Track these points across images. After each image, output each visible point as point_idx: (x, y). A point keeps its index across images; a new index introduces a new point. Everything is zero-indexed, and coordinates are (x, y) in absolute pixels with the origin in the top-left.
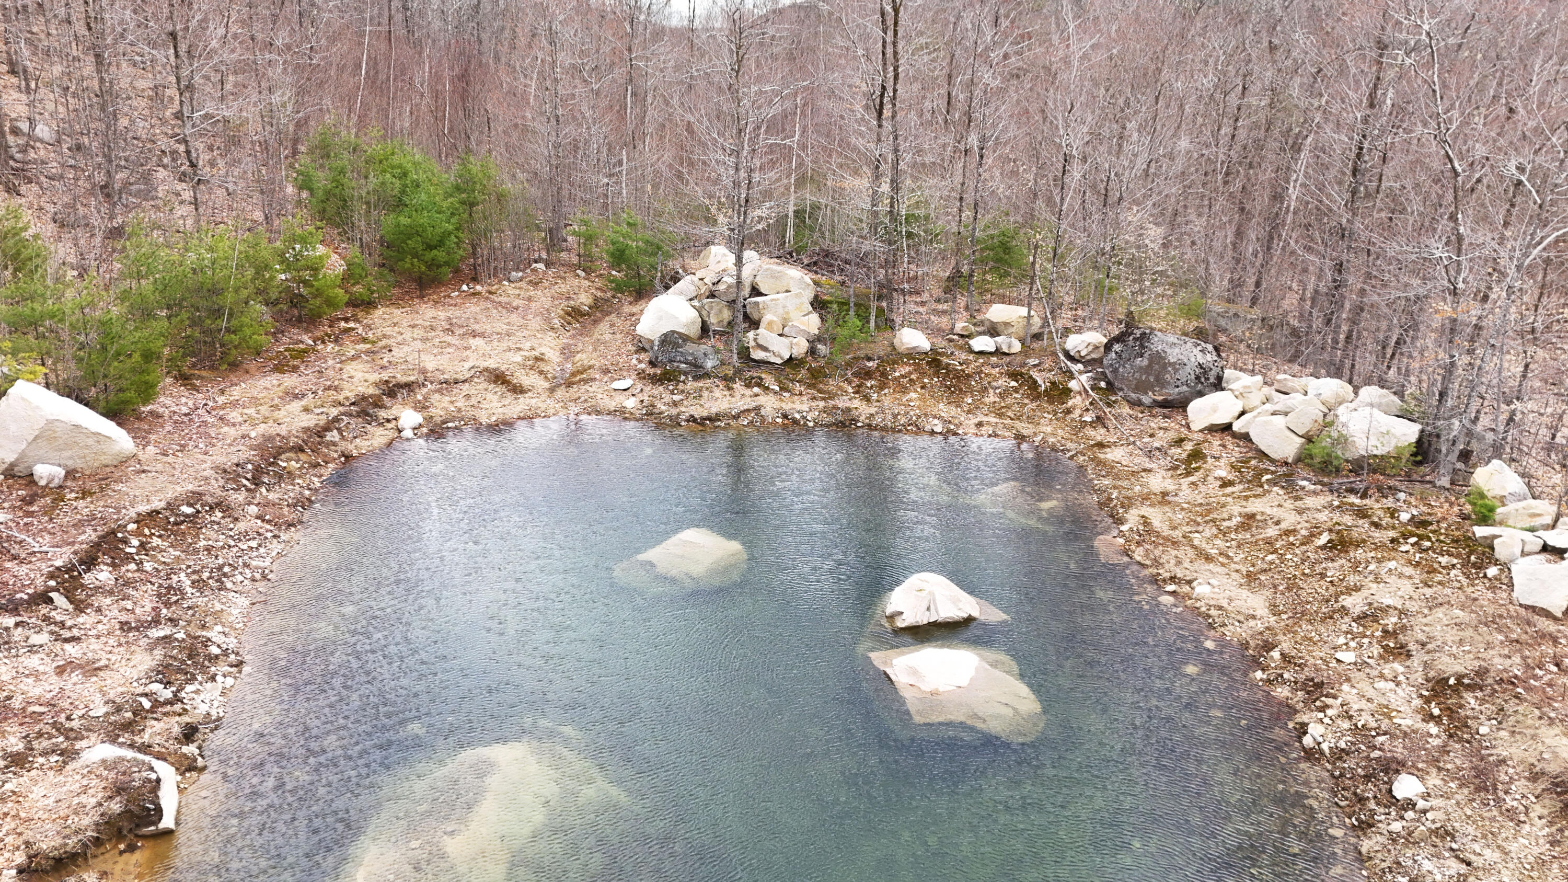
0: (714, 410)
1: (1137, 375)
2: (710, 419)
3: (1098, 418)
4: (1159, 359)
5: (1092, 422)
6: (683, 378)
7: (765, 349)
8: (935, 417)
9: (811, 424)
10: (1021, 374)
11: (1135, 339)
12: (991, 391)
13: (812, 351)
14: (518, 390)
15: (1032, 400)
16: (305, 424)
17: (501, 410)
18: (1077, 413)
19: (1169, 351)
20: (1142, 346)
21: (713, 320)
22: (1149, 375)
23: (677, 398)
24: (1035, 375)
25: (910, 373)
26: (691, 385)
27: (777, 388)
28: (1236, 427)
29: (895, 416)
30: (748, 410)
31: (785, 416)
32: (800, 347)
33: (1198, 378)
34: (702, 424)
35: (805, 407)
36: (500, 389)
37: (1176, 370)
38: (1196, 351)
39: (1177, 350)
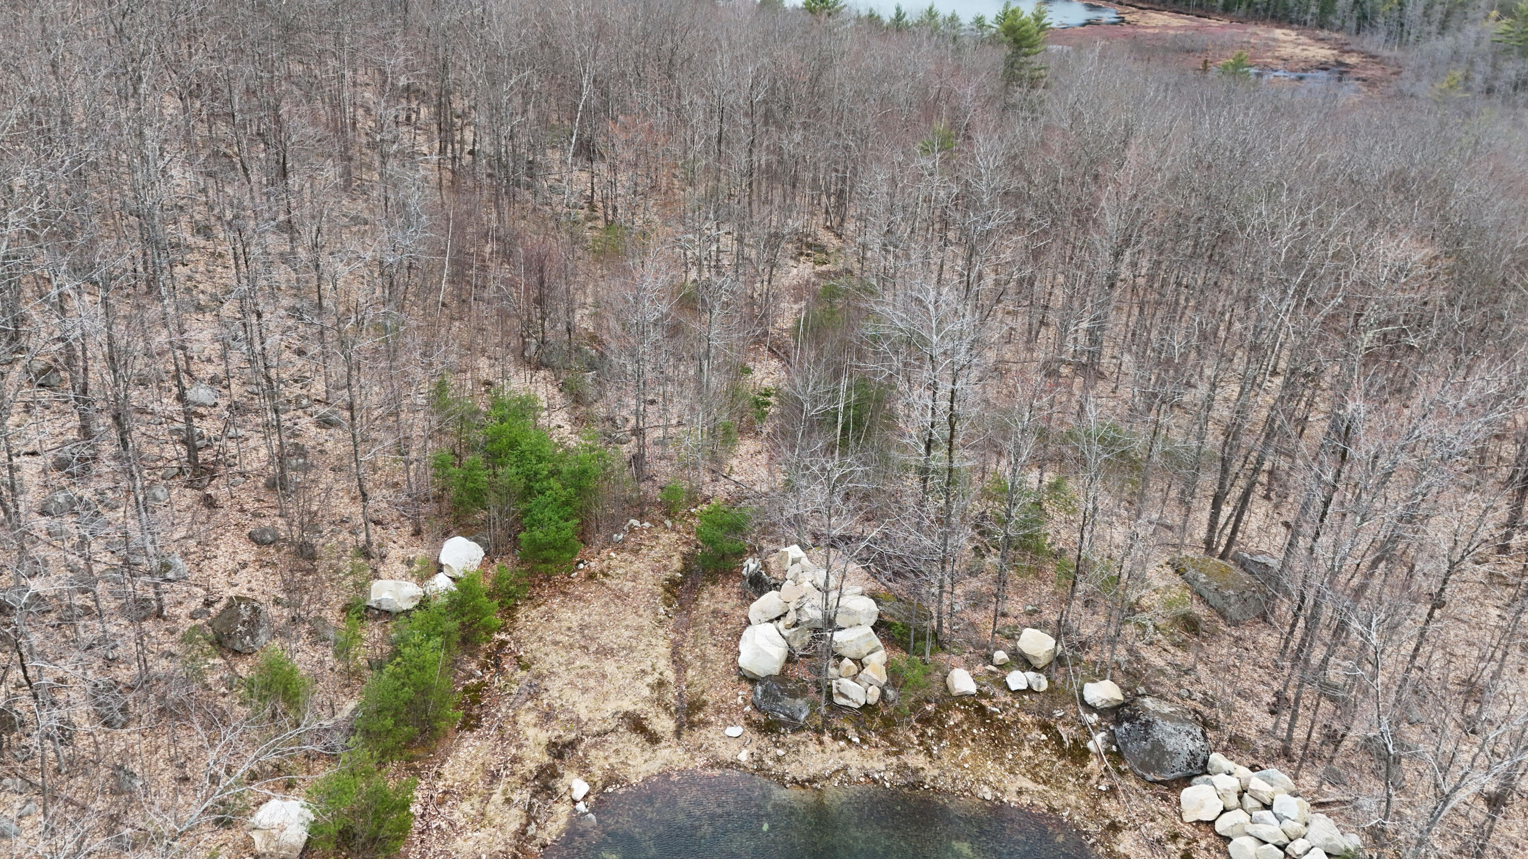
0: (812, 771)
1: (1142, 755)
2: (808, 781)
3: (1111, 787)
4: (1158, 746)
5: (1107, 791)
6: (783, 730)
7: (846, 697)
8: (985, 783)
9: (888, 785)
10: (1050, 727)
11: (1141, 724)
12: (1026, 743)
13: (883, 695)
14: (654, 739)
15: (1059, 758)
17: (645, 767)
18: (1095, 778)
19: (1167, 740)
20: (1146, 732)
21: (796, 645)
22: (1151, 758)
23: (781, 752)
24: (1060, 728)
25: (962, 722)
26: (790, 738)
27: (857, 740)
28: (1219, 827)
29: (954, 781)
30: (838, 771)
31: (867, 775)
32: (874, 695)
33: (1189, 765)
34: (804, 787)
35: (882, 767)
36: (639, 739)
37: (1172, 758)
38: (1188, 740)
39: (1173, 740)
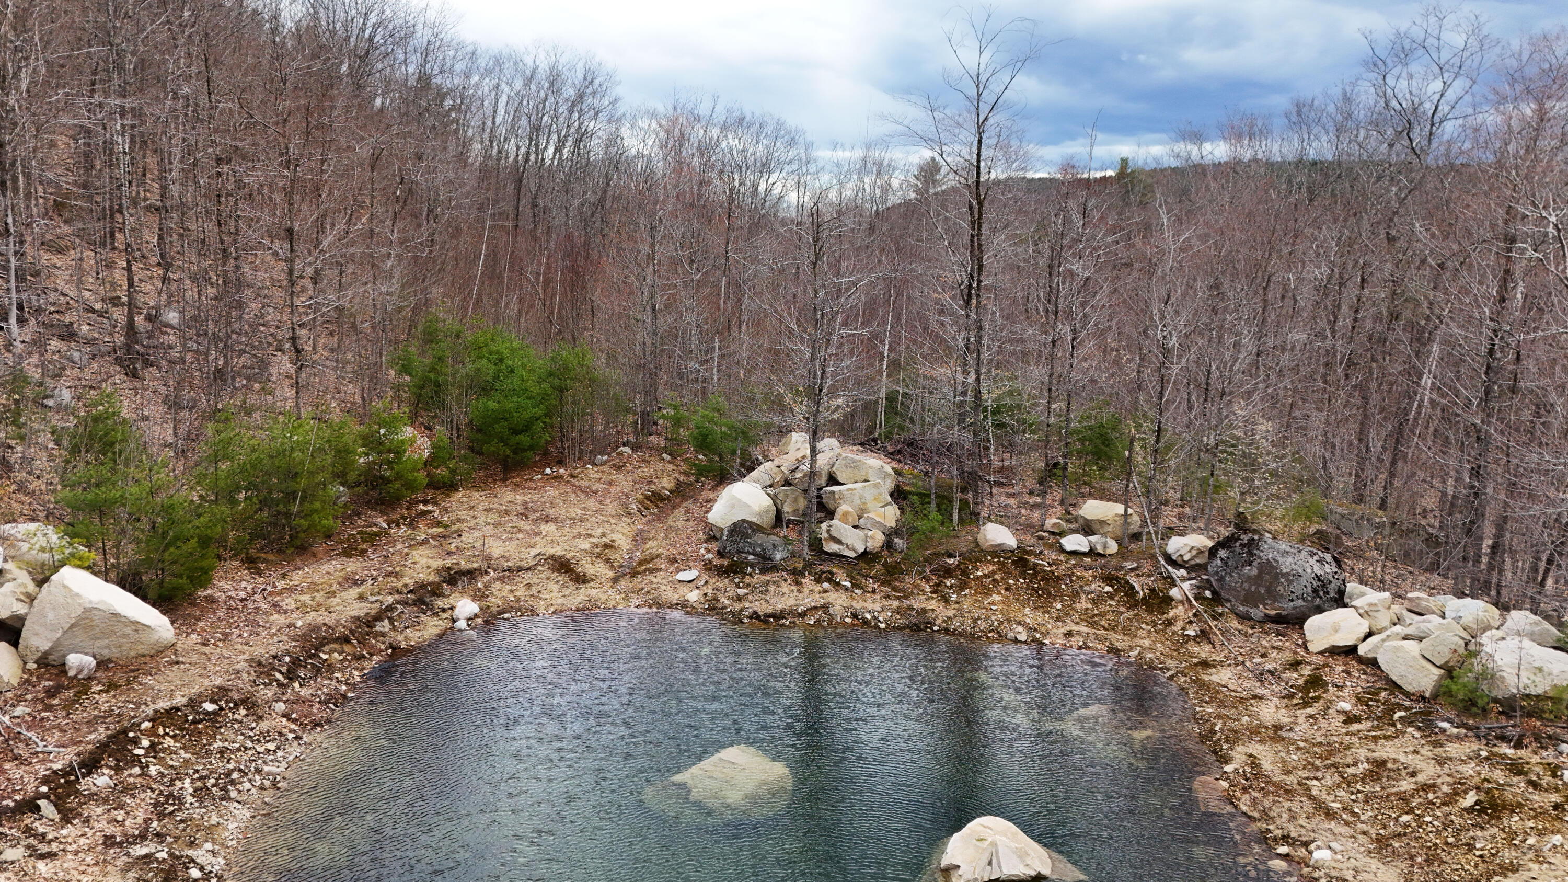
0: (779, 607)
1: (1246, 585)
2: (773, 615)
3: (1202, 631)
4: (1269, 570)
5: (1197, 636)
6: (749, 570)
7: (839, 542)
8: (1019, 623)
9: (883, 626)
10: (1117, 579)
11: (1243, 546)
12: (1083, 596)
13: (888, 545)
14: (581, 579)
15: (1128, 609)
16: (355, 613)
17: (560, 601)
18: (1179, 624)
19: (1281, 560)
20: (1251, 554)
21: (787, 509)
22: (1259, 586)
23: (741, 592)
24: (1133, 580)
25: (994, 573)
26: (758, 578)
27: (848, 584)
28: (1362, 650)
29: (975, 621)
30: (816, 608)
31: (855, 616)
32: (877, 539)
33: (1315, 591)
34: (765, 622)
35: (877, 607)
36: (563, 578)
37: (1290, 582)
38: (1312, 561)
39: (1290, 560)
